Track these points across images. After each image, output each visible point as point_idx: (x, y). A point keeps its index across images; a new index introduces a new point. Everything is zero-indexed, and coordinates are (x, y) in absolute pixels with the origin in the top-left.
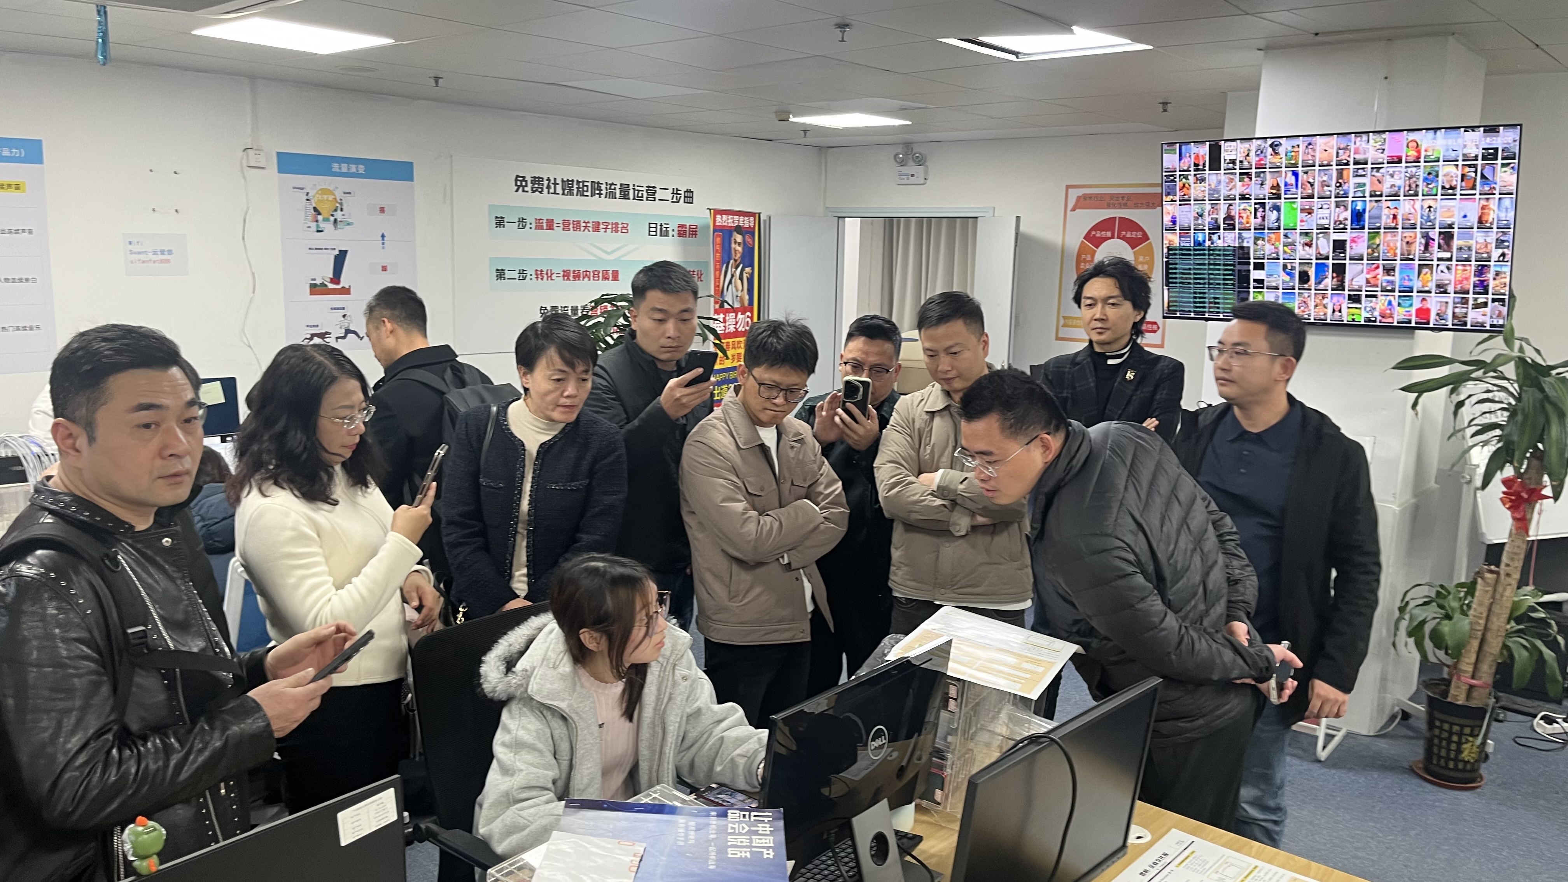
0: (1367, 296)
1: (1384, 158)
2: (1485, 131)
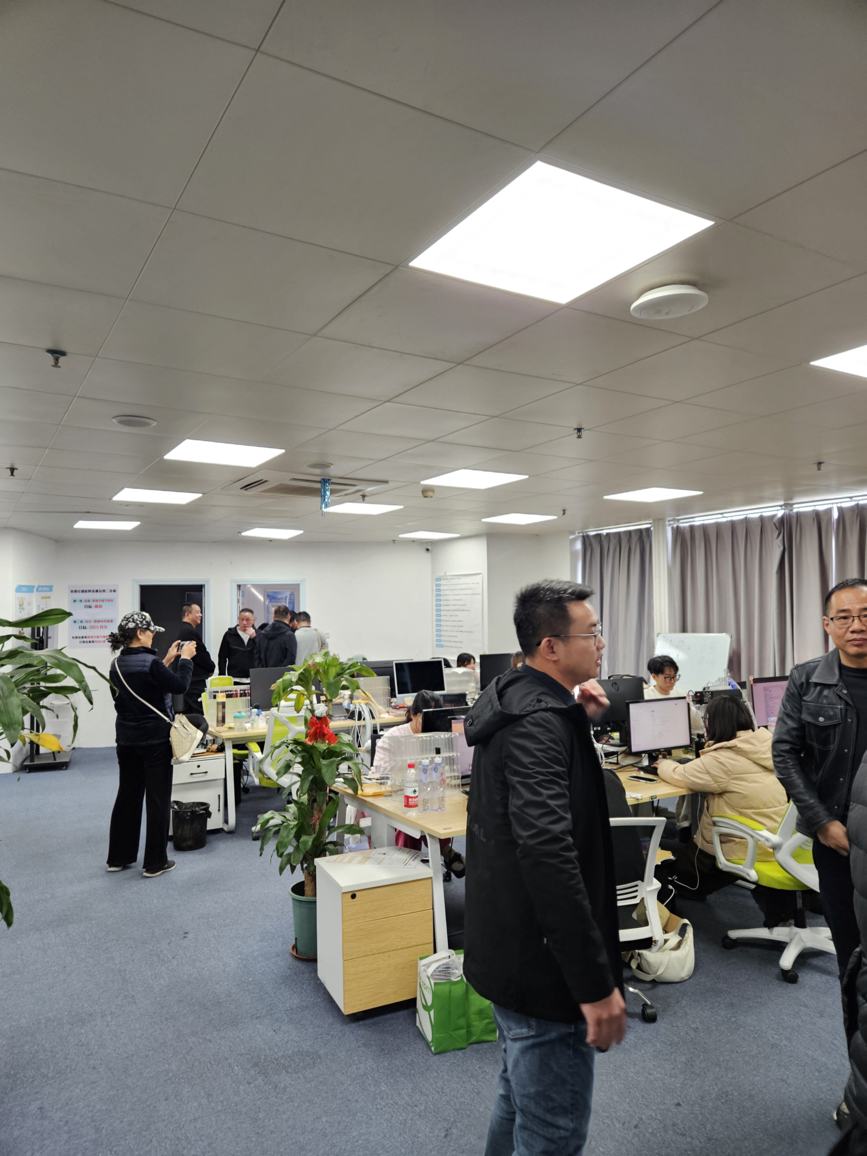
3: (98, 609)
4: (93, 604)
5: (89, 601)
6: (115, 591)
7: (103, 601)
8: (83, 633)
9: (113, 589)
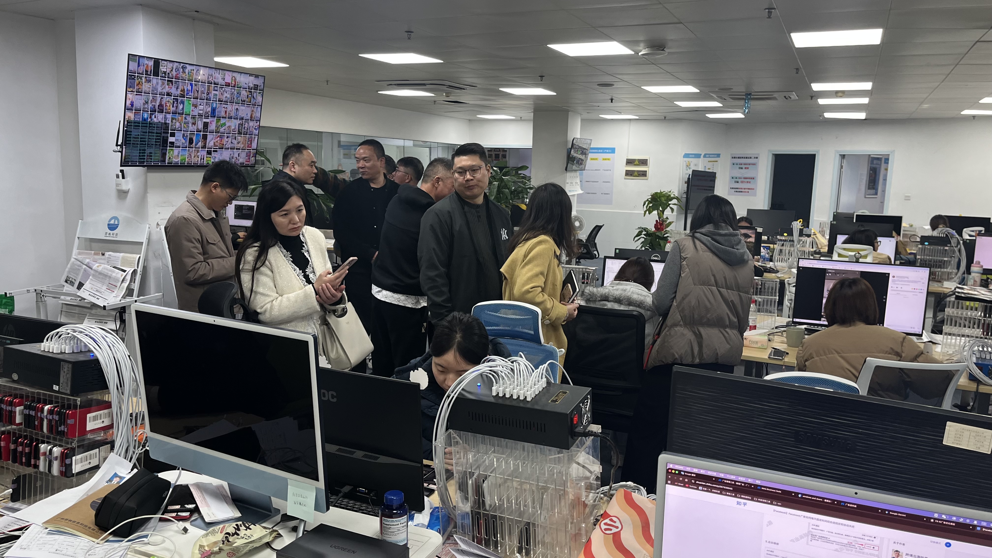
0: (214, 151)
1: (224, 83)
2: (255, 77)
3: (747, 170)
4: (744, 166)
5: (742, 164)
6: (757, 158)
7: (749, 164)
8: (737, 185)
9: (756, 156)
